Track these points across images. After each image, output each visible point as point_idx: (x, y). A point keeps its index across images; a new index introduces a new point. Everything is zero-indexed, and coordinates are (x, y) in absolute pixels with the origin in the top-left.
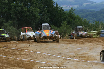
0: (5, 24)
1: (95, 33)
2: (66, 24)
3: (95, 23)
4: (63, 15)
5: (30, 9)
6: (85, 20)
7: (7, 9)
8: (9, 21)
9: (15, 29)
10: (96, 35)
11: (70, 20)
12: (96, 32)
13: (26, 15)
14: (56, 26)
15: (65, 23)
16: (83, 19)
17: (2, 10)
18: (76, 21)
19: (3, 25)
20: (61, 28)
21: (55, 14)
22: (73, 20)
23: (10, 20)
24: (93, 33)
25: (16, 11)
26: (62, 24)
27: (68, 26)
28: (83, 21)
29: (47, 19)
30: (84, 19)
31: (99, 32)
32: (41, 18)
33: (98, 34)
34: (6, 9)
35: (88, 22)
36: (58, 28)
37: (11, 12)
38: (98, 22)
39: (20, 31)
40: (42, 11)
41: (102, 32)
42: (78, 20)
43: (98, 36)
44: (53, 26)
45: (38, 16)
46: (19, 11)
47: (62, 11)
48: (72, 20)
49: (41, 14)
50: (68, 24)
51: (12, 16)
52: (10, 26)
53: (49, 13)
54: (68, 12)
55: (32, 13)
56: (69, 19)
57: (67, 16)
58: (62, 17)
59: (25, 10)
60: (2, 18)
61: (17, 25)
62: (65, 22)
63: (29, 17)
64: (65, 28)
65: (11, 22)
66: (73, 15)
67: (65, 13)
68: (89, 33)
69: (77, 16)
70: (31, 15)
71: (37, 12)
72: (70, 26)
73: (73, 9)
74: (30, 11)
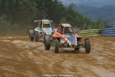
1: (96, 32)
2: (66, 20)
3: (96, 21)
4: (62, 11)
5: (27, 2)
6: (86, 17)
8: (3, 15)
9: (9, 24)
10: (97, 33)
11: (70, 17)
12: (97, 30)
13: (21, 9)
18: (76, 17)
21: (53, 9)
24: (95, 31)
25: (11, 4)
26: (60, 20)
28: (84, 18)
29: (45, 14)
30: (84, 16)
31: (101, 30)
32: (38, 13)
33: (100, 32)
34: (1, 2)
35: (90, 20)
37: (5, 4)
38: (100, 20)
39: (14, 26)
40: (39, 6)
41: (104, 30)
42: (78, 17)
43: (100, 35)
45: (35, 10)
46: (14, 4)
47: (61, 6)
48: (72, 16)
49: (38, 8)
51: (6, 9)
52: (4, 20)
53: (47, 8)
54: (68, 7)
55: (28, 7)
56: (68, 15)
57: (66, 12)
58: (61, 13)
59: (21, 3)
61: (12, 20)
62: (65, 18)
63: (25, 11)
65: (5, 16)
66: (73, 11)
67: (64, 9)
68: (90, 31)
69: (78, 12)
70: (28, 9)
71: (34, 6)
73: (74, 4)
74: (26, 5)
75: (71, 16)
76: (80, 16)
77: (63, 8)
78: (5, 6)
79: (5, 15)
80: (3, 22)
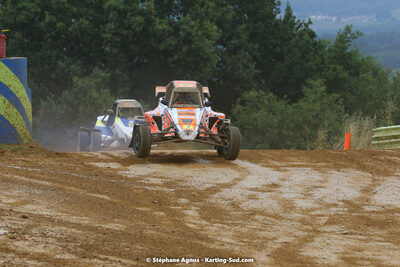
0: (78, 81)
2: (323, 88)
4: (311, 54)
5: (182, 23)
6: (398, 74)
7: (91, 21)
8: (96, 70)
11: (340, 76)
13: (162, 47)
14: (280, 97)
15: (318, 84)
16: (389, 72)
17: (69, 24)
18: (363, 78)
19: (72, 84)
20: (301, 103)
21: (278, 49)
22: (350, 74)
23: (100, 68)
25: (124, 32)
26: (303, 86)
27: (331, 98)
28: (390, 79)
29: (248, 68)
30: (394, 71)
32: (223, 61)
34: (86, 23)
36: (290, 103)
37: (105, 32)
40: (227, 36)
42: (368, 76)
44: (271, 94)
45: (213, 53)
46: (137, 30)
47: (306, 37)
49: (225, 45)
50: (329, 91)
51: (107, 49)
52: (98, 89)
53: (257, 46)
54: (333, 41)
55: (188, 40)
56: (335, 69)
57: (326, 57)
58: (308, 61)
59: (160, 27)
60: (65, 57)
61: (128, 89)
62: (320, 80)
63: (176, 56)
64: (318, 107)
65: (103, 74)
66: (350, 55)
67: (318, 46)
69: (368, 58)
70: (185, 48)
71: (209, 37)
72: (338, 100)
73: (353, 30)
74: (181, 33)
75: (345, 75)
76: (375, 73)
77: (315, 44)
78: (102, 39)
79: (103, 70)
80: (95, 94)
